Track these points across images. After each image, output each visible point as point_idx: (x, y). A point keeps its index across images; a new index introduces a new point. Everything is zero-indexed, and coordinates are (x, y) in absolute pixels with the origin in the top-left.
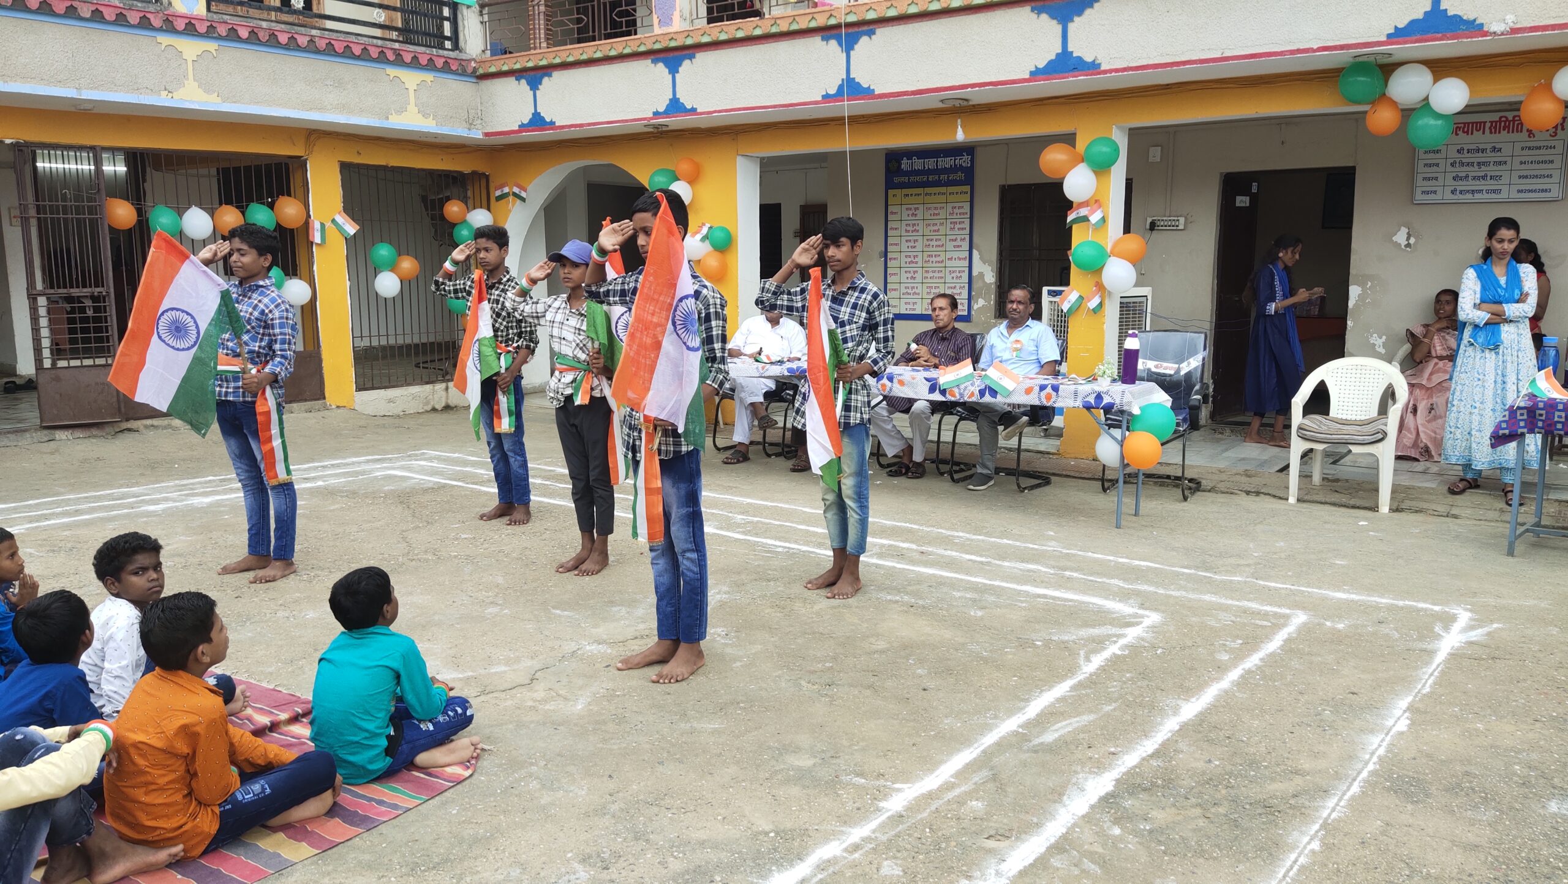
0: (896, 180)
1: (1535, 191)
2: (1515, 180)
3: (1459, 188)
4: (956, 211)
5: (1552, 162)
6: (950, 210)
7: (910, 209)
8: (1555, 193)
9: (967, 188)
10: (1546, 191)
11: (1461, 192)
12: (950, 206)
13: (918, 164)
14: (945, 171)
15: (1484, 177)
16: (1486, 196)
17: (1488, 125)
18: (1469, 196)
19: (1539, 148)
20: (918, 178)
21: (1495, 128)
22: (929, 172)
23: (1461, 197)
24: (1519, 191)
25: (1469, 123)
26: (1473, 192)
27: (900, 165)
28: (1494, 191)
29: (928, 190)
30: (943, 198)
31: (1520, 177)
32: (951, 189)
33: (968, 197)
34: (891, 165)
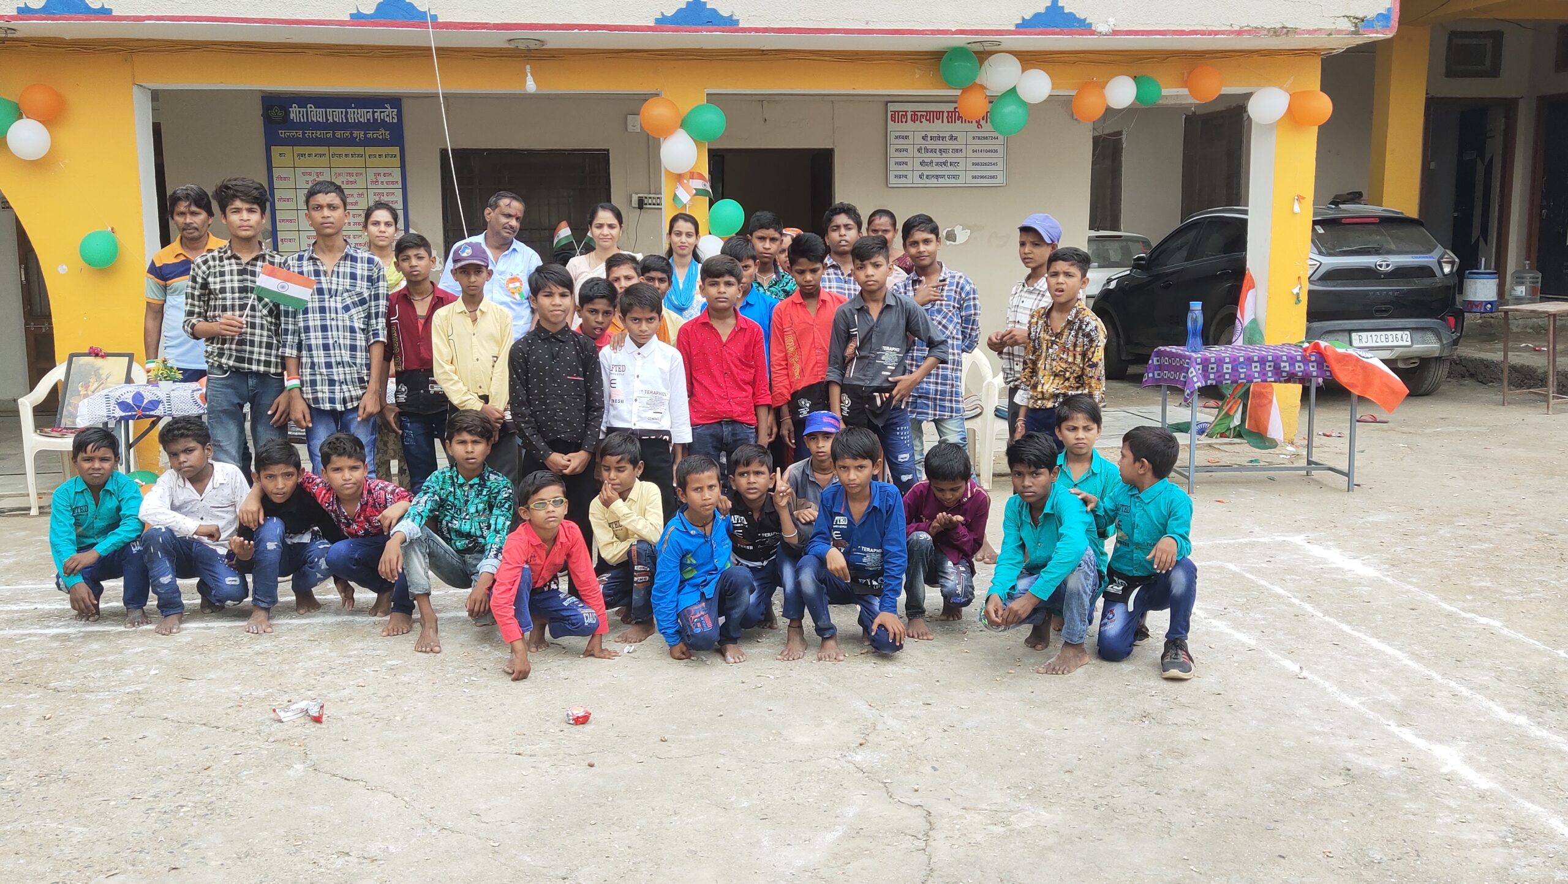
0: (282, 133)
1: (985, 177)
2: (970, 167)
3: (925, 173)
4: (381, 179)
5: (996, 151)
6: (371, 177)
7: (310, 174)
8: (1000, 180)
9: (396, 150)
10: (993, 177)
11: (927, 177)
12: (371, 173)
13: (317, 114)
14: (359, 126)
15: (945, 163)
16: (948, 181)
17: (946, 114)
18: (934, 181)
19: (986, 138)
20: (318, 133)
21: (951, 117)
22: (335, 126)
23: (928, 181)
24: (974, 177)
25: (930, 112)
26: (937, 177)
27: (288, 113)
28: (954, 177)
29: (334, 150)
30: (360, 161)
31: (973, 164)
32: (370, 150)
33: (397, 161)
34: (273, 113)
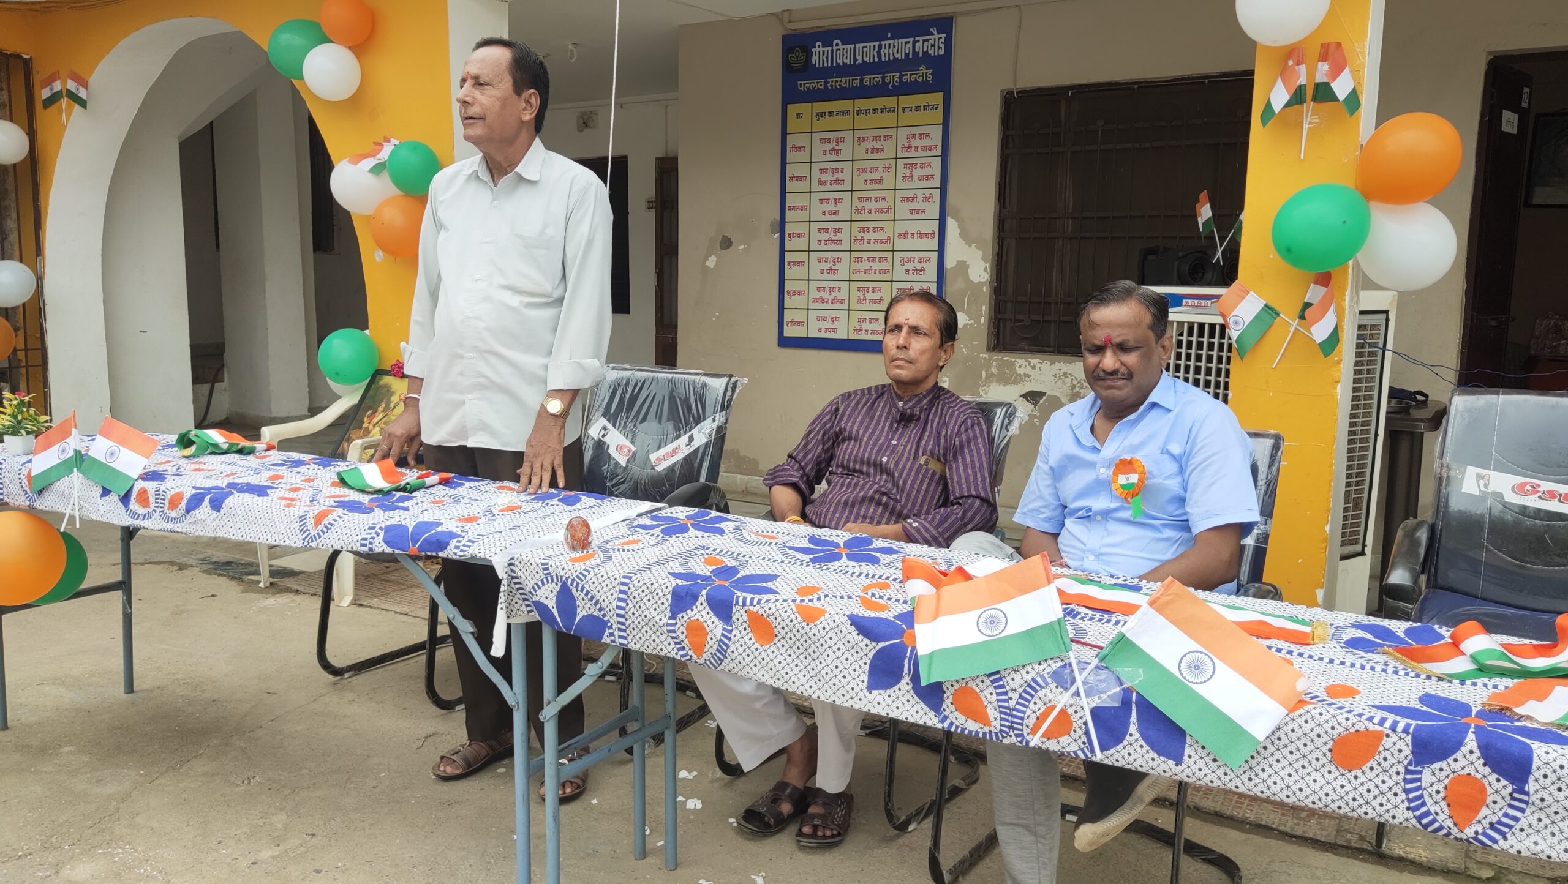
0: (803, 85)
4: (916, 142)
6: (903, 141)
7: (829, 140)
9: (937, 98)
12: (903, 133)
13: (843, 53)
14: (895, 65)
20: (843, 82)
22: (865, 68)
29: (862, 104)
30: (889, 119)
32: (906, 100)
33: (938, 115)
34: (792, 58)
